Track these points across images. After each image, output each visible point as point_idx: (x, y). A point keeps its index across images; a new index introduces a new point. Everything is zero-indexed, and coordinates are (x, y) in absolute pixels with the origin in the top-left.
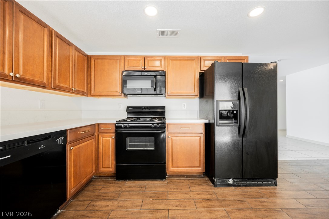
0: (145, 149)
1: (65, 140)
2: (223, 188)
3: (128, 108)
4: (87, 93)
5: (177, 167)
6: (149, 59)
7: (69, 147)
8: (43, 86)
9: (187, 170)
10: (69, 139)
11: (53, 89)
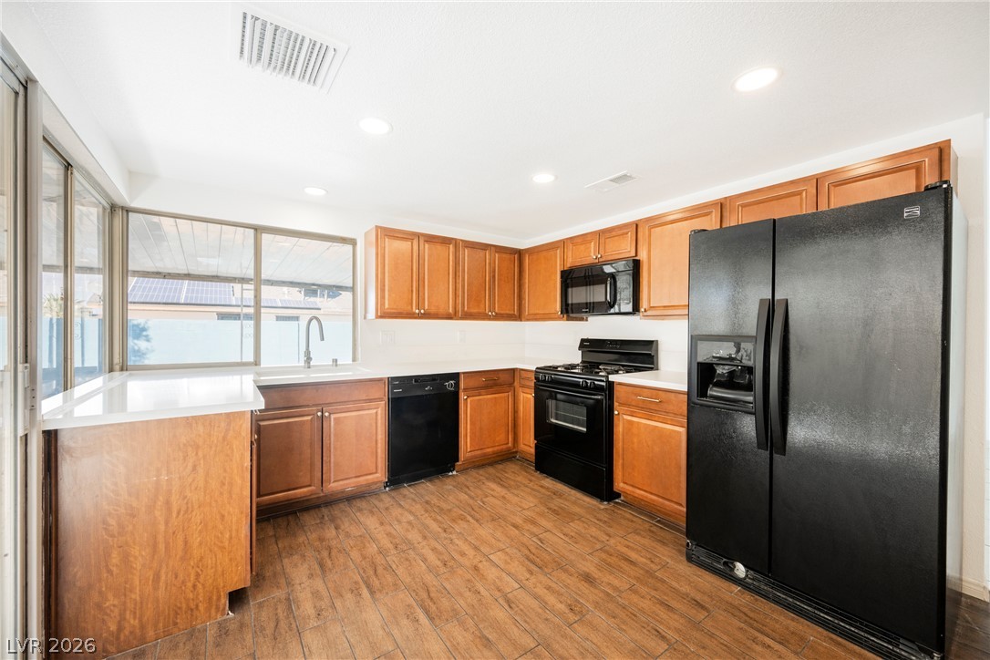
0: (576, 427)
1: (457, 385)
2: (701, 570)
3: (583, 341)
4: (518, 316)
5: (633, 486)
6: (608, 235)
7: (463, 396)
8: (449, 317)
9: (654, 501)
10: (462, 385)
11: (462, 318)
